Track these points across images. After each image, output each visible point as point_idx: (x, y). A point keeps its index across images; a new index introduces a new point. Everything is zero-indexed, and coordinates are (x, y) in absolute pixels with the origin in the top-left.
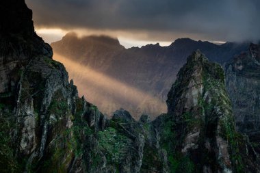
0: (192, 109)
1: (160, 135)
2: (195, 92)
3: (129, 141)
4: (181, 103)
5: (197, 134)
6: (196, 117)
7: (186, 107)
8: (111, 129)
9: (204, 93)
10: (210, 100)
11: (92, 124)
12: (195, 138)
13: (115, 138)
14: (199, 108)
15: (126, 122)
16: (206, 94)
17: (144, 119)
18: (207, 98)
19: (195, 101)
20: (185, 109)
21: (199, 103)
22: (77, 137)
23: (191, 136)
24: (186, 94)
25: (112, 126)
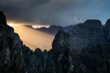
0: (61, 47)
1: (51, 56)
2: (61, 42)
3: (41, 58)
4: (57, 45)
5: (62, 55)
6: (62, 50)
8: (35, 55)
9: (64, 42)
10: (66, 44)
11: (28, 54)
12: (62, 56)
13: (36, 58)
14: (63, 47)
15: (39, 52)
17: (45, 51)
18: (65, 43)
19: (62, 45)
20: (58, 47)
22: (24, 58)
23: (60, 56)
24: (59, 42)
25: (35, 54)
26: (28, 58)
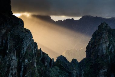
0: (103, 55)
1: (84, 71)
2: (104, 46)
3: (67, 74)
4: (96, 52)
5: (106, 70)
6: (105, 60)
7: (99, 54)
8: (56, 67)
9: (109, 46)
10: (113, 51)
11: (46, 65)
12: (105, 72)
13: (59, 72)
14: (107, 55)
15: (64, 63)
16: (111, 47)
17: (74, 61)
18: (111, 49)
19: (104, 51)
20: (98, 56)
21: (106, 52)
22: (39, 72)
23: (102, 71)
24: (99, 47)
25: (57, 65)
26: (45, 72)
